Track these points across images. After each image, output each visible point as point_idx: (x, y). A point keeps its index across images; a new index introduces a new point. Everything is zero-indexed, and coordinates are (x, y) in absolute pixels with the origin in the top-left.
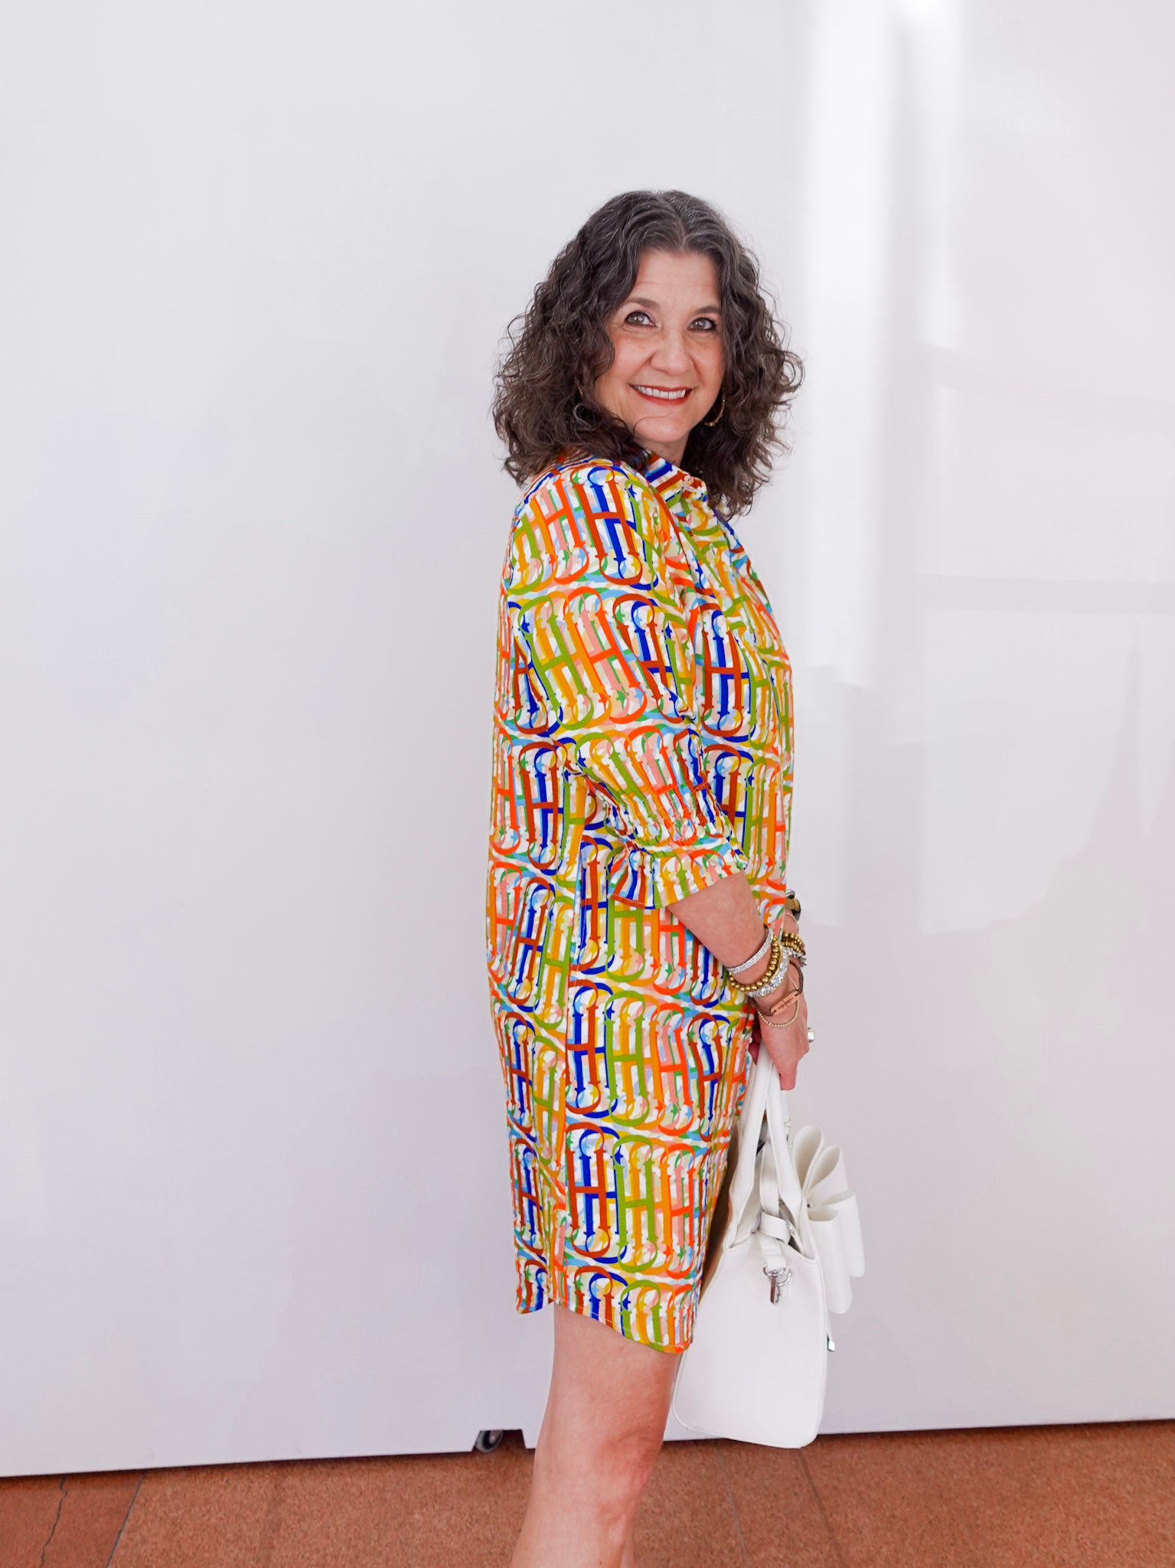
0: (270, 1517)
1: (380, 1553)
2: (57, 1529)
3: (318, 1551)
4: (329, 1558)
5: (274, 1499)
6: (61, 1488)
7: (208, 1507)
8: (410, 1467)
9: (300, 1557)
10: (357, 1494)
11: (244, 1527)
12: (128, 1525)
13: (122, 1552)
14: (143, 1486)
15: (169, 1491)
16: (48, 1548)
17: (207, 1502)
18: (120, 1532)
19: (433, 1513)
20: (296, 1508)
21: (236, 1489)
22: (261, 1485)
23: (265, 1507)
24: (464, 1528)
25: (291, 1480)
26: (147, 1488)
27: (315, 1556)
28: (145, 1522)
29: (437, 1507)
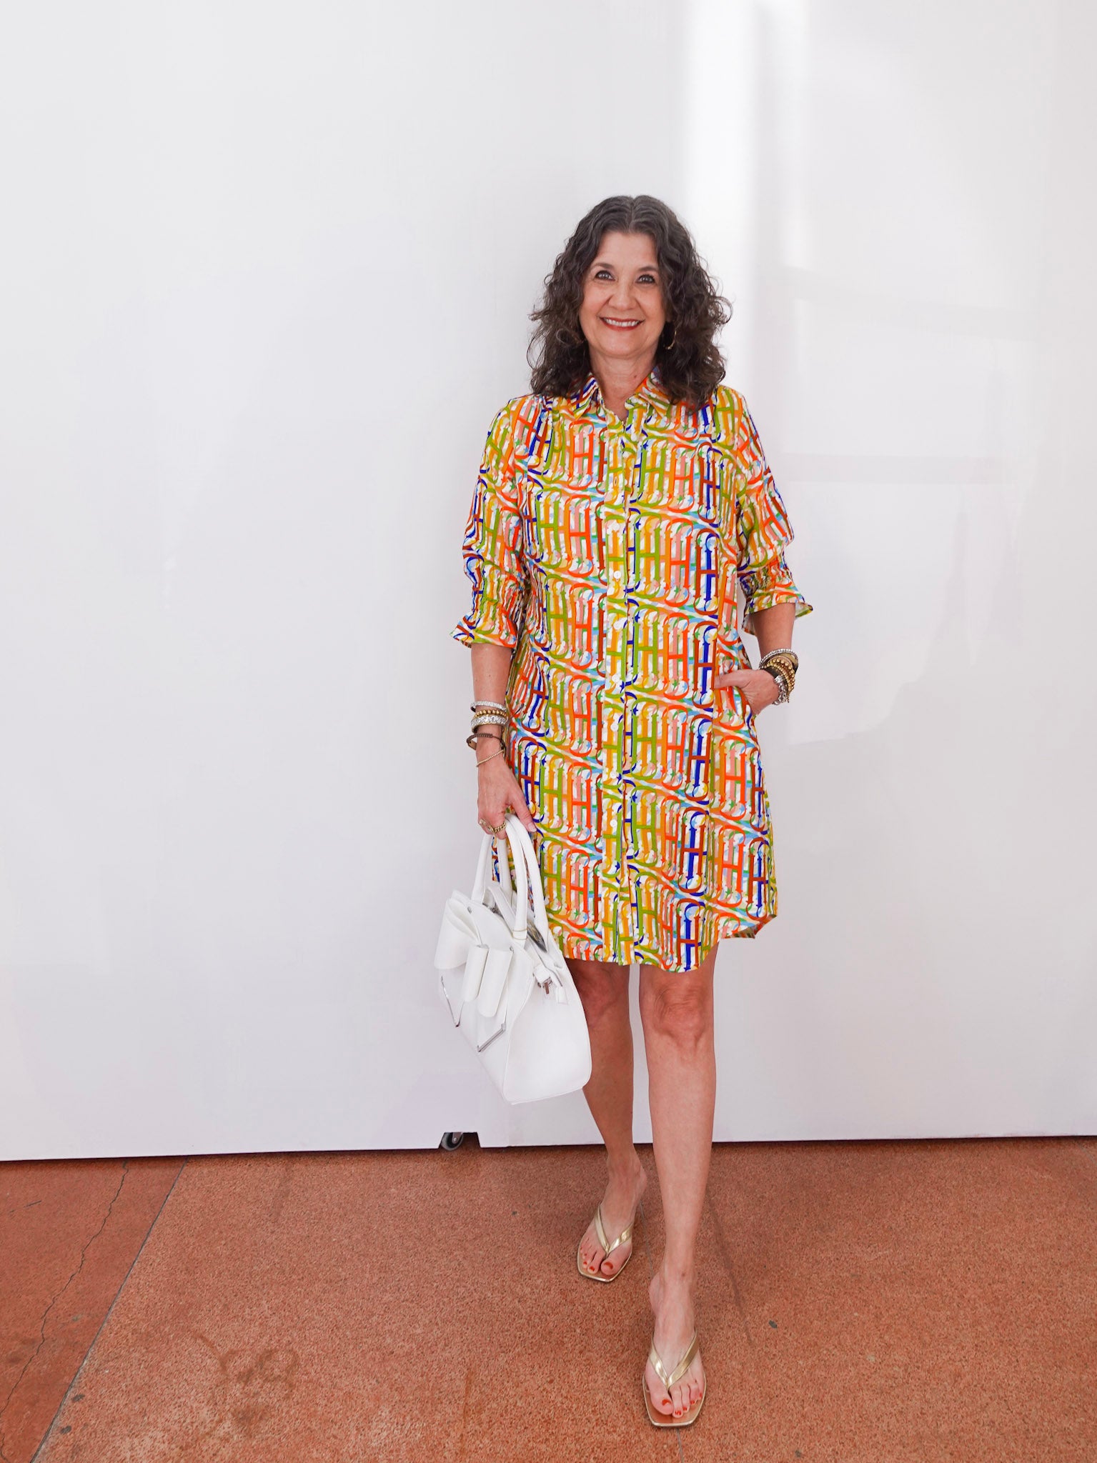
0: (281, 1188)
1: (363, 1212)
2: (121, 1192)
3: (316, 1210)
4: (324, 1215)
5: (285, 1177)
6: (124, 1167)
7: (235, 1181)
8: (390, 1159)
9: (302, 1214)
10: (349, 1175)
11: (261, 1194)
12: (173, 1191)
13: (169, 1208)
14: (185, 1168)
15: (205, 1171)
16: (114, 1204)
17: (234, 1178)
18: (168, 1196)
19: (406, 1188)
20: (301, 1183)
21: (256, 1171)
22: (276, 1169)
23: (278, 1182)
24: (428, 1198)
25: (298, 1166)
26: (189, 1170)
27: (314, 1213)
28: (187, 1190)
29: (409, 1185)
